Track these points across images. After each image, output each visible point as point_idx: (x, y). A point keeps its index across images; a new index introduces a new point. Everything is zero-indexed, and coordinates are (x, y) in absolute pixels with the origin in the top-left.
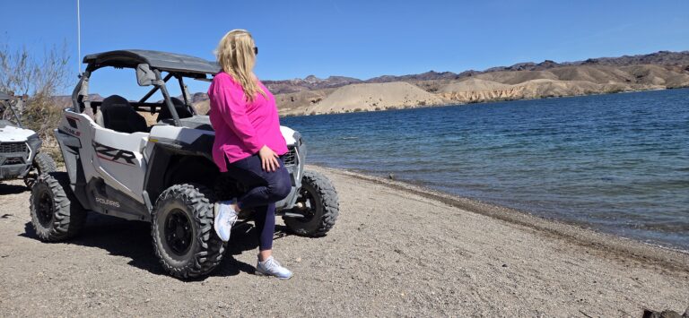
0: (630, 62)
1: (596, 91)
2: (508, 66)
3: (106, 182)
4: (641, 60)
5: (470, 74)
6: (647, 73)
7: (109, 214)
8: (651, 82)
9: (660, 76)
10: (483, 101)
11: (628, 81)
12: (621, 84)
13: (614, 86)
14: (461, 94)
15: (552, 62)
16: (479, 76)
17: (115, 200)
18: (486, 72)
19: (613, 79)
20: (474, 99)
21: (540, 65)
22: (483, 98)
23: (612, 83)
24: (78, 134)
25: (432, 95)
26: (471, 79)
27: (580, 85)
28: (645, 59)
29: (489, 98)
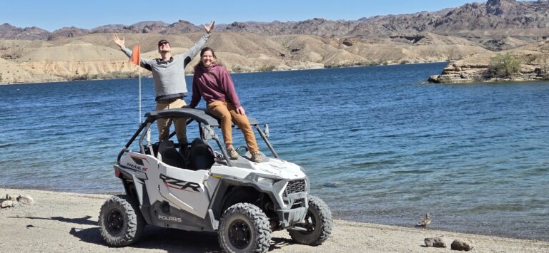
0: (282, 30)
1: (246, 67)
2: (128, 25)
3: (170, 204)
4: (295, 28)
5: (70, 33)
6: (303, 45)
7: (170, 227)
8: (308, 59)
9: (316, 51)
10: (96, 77)
11: (283, 55)
12: (274, 60)
13: (268, 62)
14: (61, 64)
15: (187, 23)
16: (87, 37)
17: (177, 217)
18: (95, 32)
19: (265, 53)
20: (81, 73)
21: (172, 26)
22: (95, 72)
23: (264, 57)
24: (145, 169)
25: (12, 65)
26: (74, 43)
27: (227, 59)
28: (299, 27)
29: (105, 73)
